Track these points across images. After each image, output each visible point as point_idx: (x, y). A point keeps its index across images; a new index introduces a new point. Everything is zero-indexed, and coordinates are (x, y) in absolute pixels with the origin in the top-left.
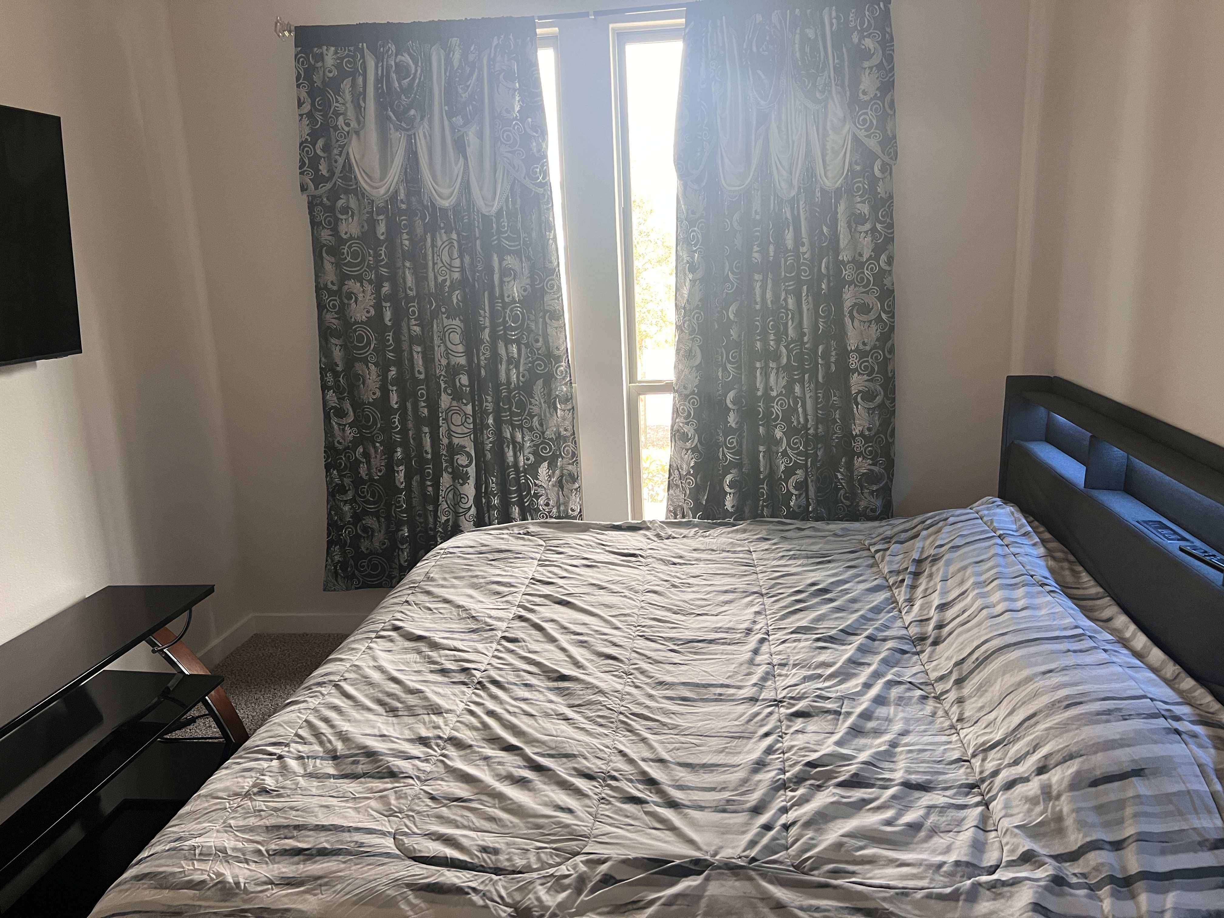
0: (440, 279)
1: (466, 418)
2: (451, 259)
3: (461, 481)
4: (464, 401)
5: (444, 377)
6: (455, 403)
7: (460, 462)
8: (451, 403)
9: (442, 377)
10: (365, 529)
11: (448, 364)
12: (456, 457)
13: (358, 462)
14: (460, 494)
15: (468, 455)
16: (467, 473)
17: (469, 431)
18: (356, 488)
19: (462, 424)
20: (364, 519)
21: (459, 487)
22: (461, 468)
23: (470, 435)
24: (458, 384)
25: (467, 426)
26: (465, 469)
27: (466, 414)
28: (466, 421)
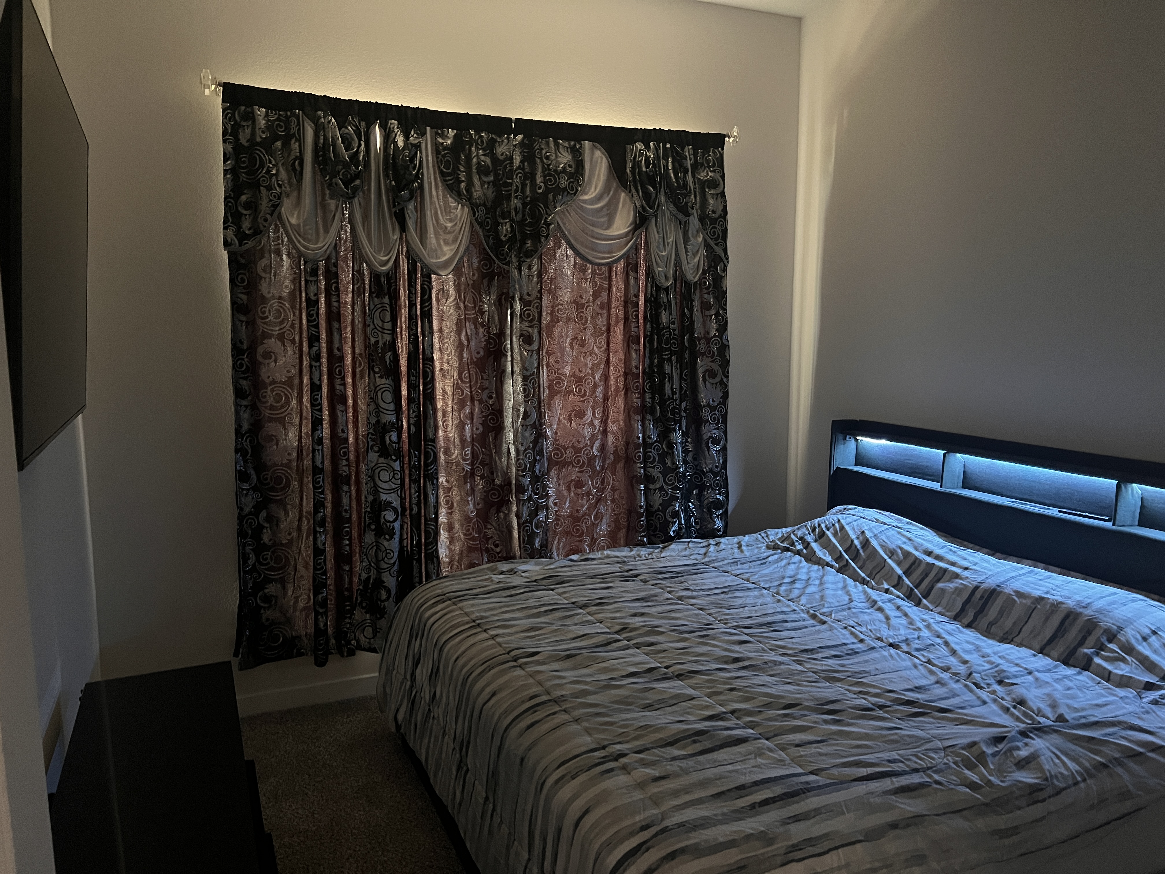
0: (373, 340)
1: (394, 474)
2: (383, 322)
3: (387, 537)
4: (394, 458)
5: (372, 434)
6: (382, 460)
7: (387, 518)
8: (378, 460)
9: (370, 436)
10: (267, 599)
11: (378, 422)
12: (384, 513)
13: (260, 527)
14: (386, 550)
15: (395, 510)
16: (393, 528)
17: (397, 486)
18: (257, 556)
19: (390, 480)
20: (266, 588)
21: (386, 543)
22: (388, 524)
23: (397, 491)
24: (388, 441)
25: (395, 482)
26: (392, 525)
27: (394, 470)
28: (393, 477)
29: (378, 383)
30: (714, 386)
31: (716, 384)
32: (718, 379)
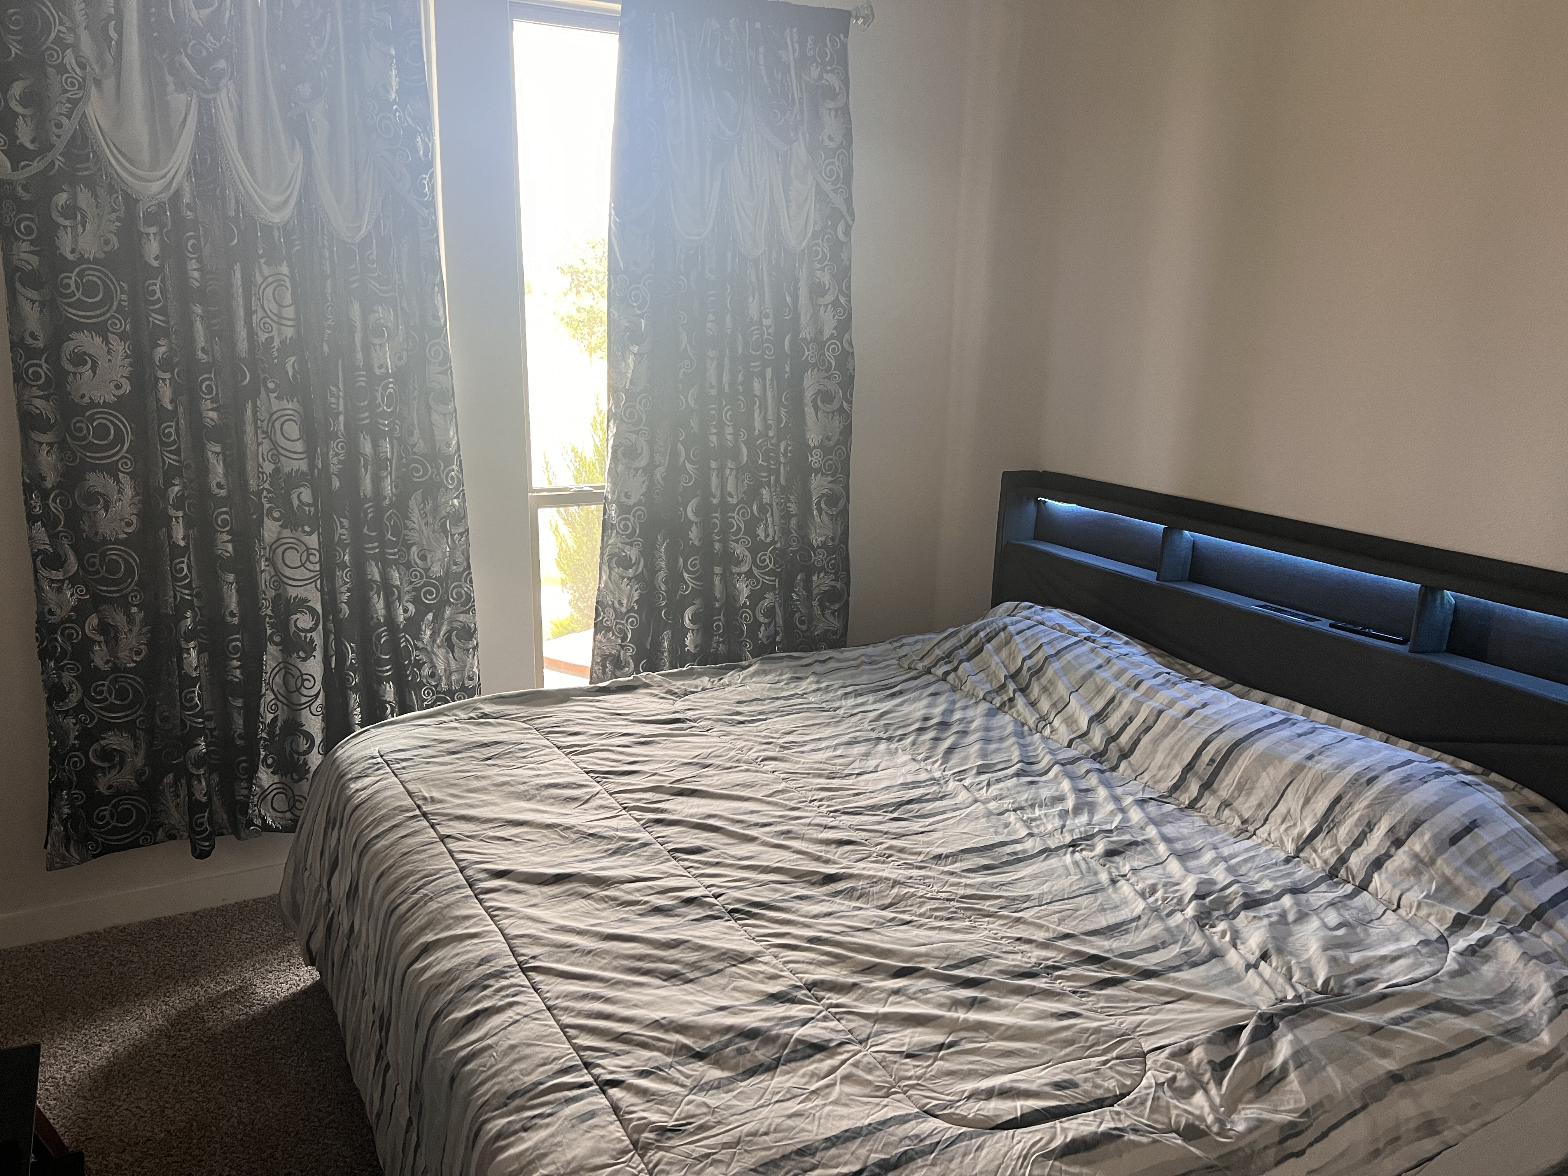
0: (263, 337)
1: (309, 555)
2: (280, 306)
3: (302, 654)
4: (307, 529)
5: (269, 491)
6: (287, 533)
7: (300, 625)
8: (280, 533)
9: (265, 493)
10: (106, 754)
11: (277, 471)
12: (294, 617)
13: (88, 642)
14: (302, 675)
15: (312, 611)
16: (312, 641)
17: (313, 574)
18: (86, 687)
19: (303, 565)
20: (105, 738)
21: (300, 665)
22: (303, 634)
23: (316, 581)
24: (296, 503)
25: (311, 567)
26: (309, 635)
27: (308, 549)
28: (308, 559)
29: (274, 409)
30: (830, 415)
31: (833, 412)
32: (836, 405)
